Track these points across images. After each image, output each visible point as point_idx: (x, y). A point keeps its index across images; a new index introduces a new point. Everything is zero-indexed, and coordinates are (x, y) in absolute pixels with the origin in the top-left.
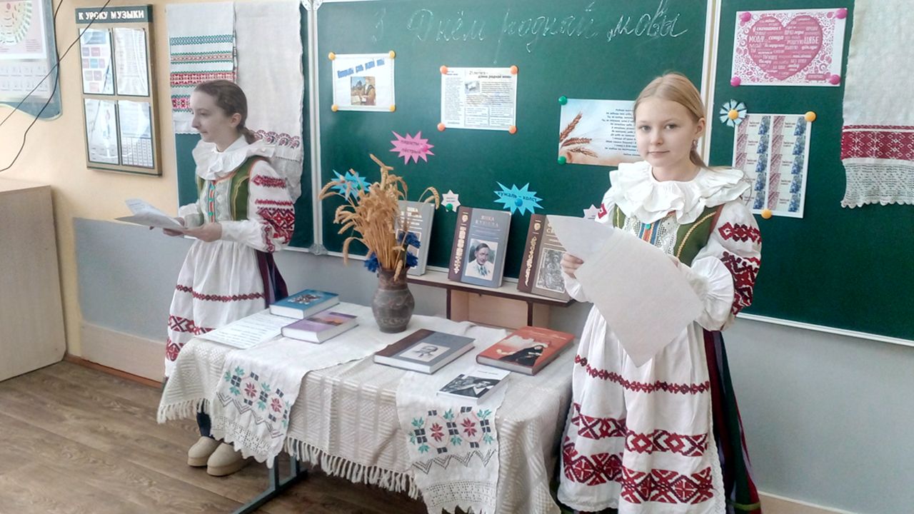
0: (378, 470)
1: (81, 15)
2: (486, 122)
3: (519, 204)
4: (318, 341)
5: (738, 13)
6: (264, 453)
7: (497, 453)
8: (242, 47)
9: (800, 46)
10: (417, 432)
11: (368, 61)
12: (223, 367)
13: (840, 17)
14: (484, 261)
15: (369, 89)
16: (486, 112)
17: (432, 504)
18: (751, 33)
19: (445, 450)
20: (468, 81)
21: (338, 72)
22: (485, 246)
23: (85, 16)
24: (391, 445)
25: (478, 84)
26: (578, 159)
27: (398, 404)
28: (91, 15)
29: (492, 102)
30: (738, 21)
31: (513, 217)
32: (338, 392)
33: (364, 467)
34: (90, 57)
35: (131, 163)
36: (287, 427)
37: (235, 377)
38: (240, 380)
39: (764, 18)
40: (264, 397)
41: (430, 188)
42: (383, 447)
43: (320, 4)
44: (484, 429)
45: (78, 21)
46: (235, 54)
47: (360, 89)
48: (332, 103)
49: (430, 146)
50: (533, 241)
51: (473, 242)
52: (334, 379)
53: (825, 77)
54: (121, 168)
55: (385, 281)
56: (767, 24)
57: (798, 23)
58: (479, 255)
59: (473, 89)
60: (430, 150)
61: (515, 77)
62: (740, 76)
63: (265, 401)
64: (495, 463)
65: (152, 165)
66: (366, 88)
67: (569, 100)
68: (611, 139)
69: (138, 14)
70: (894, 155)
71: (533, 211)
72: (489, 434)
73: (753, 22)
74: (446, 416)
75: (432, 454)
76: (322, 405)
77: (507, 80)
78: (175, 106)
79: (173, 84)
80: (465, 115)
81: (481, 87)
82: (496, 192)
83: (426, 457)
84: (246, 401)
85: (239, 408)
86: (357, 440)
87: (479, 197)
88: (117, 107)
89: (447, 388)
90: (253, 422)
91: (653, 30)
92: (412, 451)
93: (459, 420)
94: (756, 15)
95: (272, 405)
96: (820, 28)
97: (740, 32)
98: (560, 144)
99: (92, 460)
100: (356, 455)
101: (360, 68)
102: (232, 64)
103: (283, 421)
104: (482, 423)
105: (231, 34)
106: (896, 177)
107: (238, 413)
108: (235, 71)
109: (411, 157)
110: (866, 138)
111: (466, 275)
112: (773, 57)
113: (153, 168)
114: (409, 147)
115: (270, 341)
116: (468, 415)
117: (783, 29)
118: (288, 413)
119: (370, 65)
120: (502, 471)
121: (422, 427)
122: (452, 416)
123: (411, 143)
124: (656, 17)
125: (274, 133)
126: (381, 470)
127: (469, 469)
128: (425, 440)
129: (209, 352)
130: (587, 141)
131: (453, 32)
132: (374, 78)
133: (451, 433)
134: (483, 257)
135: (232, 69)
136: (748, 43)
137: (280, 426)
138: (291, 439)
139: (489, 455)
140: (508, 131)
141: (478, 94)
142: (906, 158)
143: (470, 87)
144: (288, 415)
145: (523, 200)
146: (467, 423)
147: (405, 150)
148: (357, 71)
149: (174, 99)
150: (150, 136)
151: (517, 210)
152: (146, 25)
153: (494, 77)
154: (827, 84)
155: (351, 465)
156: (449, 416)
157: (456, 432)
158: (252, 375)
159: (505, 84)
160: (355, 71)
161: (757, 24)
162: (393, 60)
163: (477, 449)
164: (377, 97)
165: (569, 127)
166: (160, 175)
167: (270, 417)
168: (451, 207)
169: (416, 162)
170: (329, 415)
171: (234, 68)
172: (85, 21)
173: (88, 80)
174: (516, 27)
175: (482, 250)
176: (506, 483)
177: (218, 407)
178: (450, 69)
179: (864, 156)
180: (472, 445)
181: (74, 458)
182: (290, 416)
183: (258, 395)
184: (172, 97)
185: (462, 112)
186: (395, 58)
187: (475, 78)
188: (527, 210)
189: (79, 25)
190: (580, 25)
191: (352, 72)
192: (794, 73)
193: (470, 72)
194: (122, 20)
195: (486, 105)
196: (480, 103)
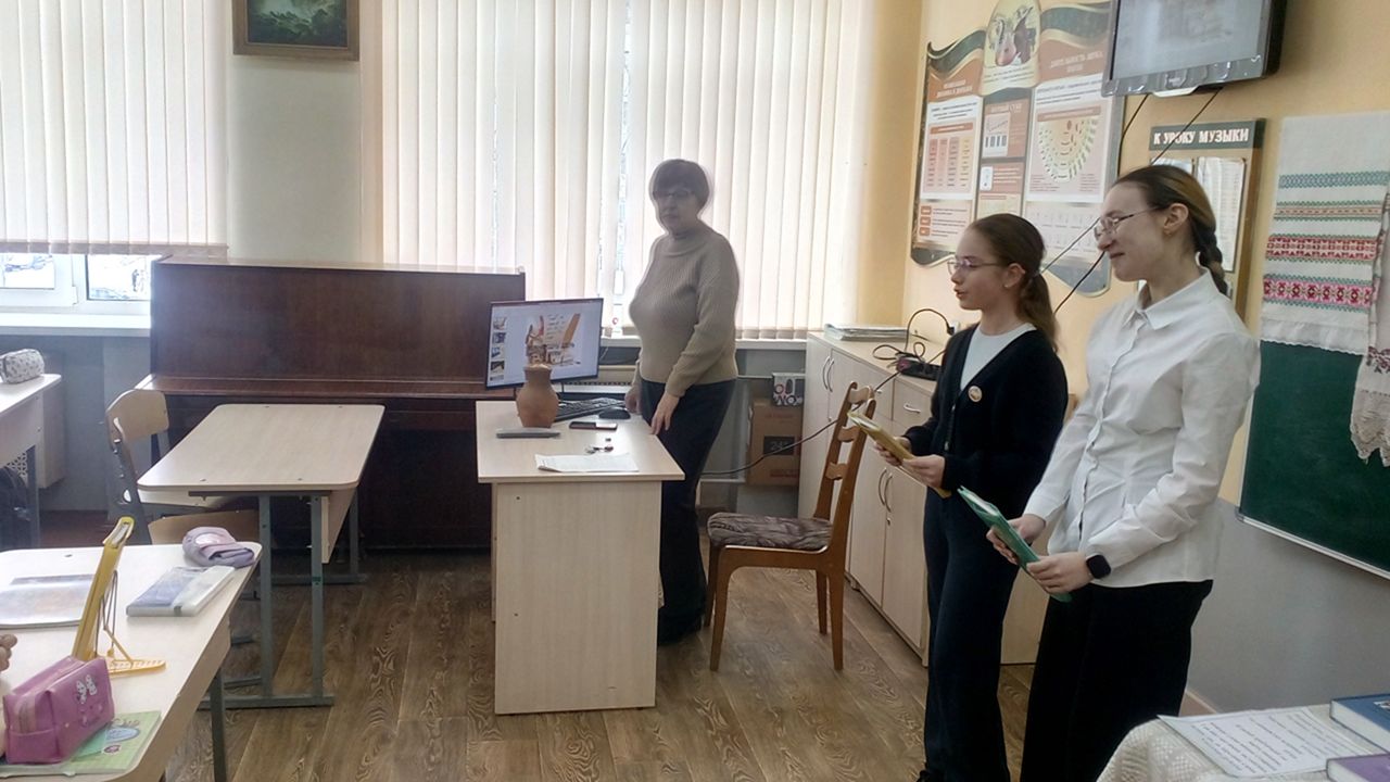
1: (1157, 136)
23: (1162, 138)
28: (1170, 137)
45: (1153, 147)
69: (1239, 134)
78: (1267, 292)
79: (1271, 255)
102: (1379, 224)
105: (1388, 169)
108: (1382, 238)
135: (1375, 234)
149: (1269, 281)
152: (1249, 153)
171: (1381, 234)
172: (1161, 147)
184: (1265, 277)
189: (1152, 153)
194: (1214, 145)
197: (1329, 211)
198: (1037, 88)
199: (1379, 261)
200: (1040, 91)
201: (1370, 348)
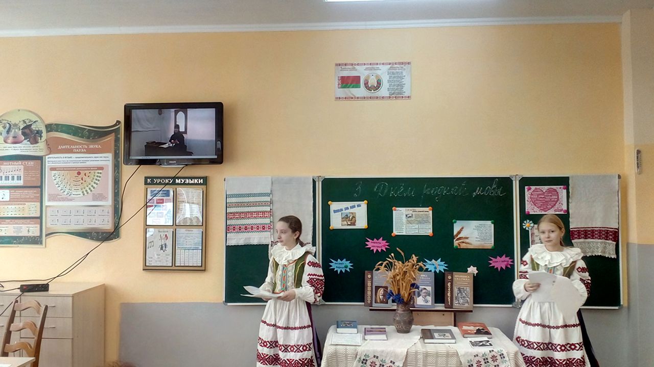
1: (149, 181)
2: (417, 231)
3: (436, 268)
5: (526, 187)
8: (274, 199)
9: (551, 199)
10: (469, 366)
11: (352, 205)
12: (356, 356)
13: (564, 189)
14: (426, 296)
15: (352, 218)
16: (417, 227)
18: (532, 194)
20: (407, 214)
21: (334, 211)
22: (425, 289)
23: (153, 181)
25: (412, 215)
26: (463, 246)
28: (158, 181)
29: (420, 222)
30: (526, 190)
31: (434, 274)
32: (426, 356)
34: (156, 204)
35: (180, 265)
37: (364, 360)
39: (536, 189)
43: (323, 179)
44: (501, 358)
45: (146, 183)
46: (271, 202)
47: (347, 218)
48: (330, 226)
49: (387, 244)
50: (449, 284)
53: (561, 210)
54: (174, 268)
55: (403, 307)
56: (537, 191)
57: (549, 191)
59: (410, 217)
60: (388, 245)
61: (431, 212)
62: (529, 210)
65: (200, 265)
66: (351, 218)
67: (457, 221)
68: (478, 237)
69: (198, 181)
70: (589, 238)
71: (444, 271)
72: (504, 359)
73: (532, 190)
76: (416, 364)
77: (427, 213)
78: (227, 230)
80: (406, 229)
81: (414, 216)
88: (175, 233)
91: (492, 193)
93: (489, 356)
94: (533, 188)
96: (557, 192)
97: (527, 194)
98: (455, 240)
101: (347, 208)
102: (269, 208)
104: (500, 355)
105: (270, 192)
106: (591, 246)
110: (579, 232)
111: (418, 303)
112: (541, 203)
117: (544, 193)
119: (354, 207)
121: (472, 363)
122: (486, 355)
123: (377, 243)
124: (492, 188)
130: (467, 238)
131: (398, 193)
133: (485, 363)
134: (425, 294)
135: (269, 210)
136: (531, 198)
140: (428, 236)
141: (413, 219)
142: (594, 239)
143: (408, 216)
145: (438, 266)
146: (493, 357)
147: (374, 246)
149: (229, 227)
150: (201, 248)
151: (435, 271)
152: (203, 187)
153: (420, 212)
154: (562, 213)
156: (484, 355)
157: (488, 362)
158: (374, 356)
159: (426, 215)
160: (344, 209)
161: (534, 191)
164: (357, 221)
166: (205, 270)
169: (381, 252)
171: (271, 210)
172: (152, 183)
173: (151, 217)
174: (430, 191)
178: (397, 208)
179: (579, 239)
180: (495, 366)
184: (226, 226)
185: (404, 227)
186: (367, 204)
187: (411, 212)
188: (440, 271)
189: (147, 186)
190: (460, 190)
191: (342, 210)
192: (549, 209)
193: (408, 210)
194: (184, 184)
195: (417, 224)
196: (414, 223)
197: (249, 204)
198: (47, 157)
199: (271, 217)
200: (48, 158)
201: (272, 242)
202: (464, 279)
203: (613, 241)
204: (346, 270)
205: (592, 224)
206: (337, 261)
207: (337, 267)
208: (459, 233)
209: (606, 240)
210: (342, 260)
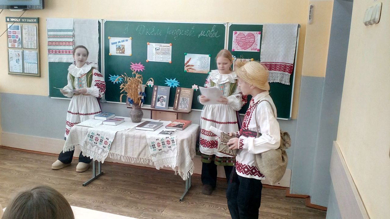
0: (140, 158)
1: (8, 19)
2: (162, 60)
3: (173, 84)
4: (115, 125)
5: (234, 32)
6: (101, 159)
7: (176, 148)
8: (76, 34)
9: (249, 41)
10: (153, 145)
11: (122, 40)
12: (87, 133)
13: (259, 34)
14: (162, 102)
15: (122, 49)
16: (162, 57)
17: (157, 166)
18: (237, 37)
19: (161, 150)
20: (156, 47)
21: (112, 43)
22: (163, 97)
23: (10, 20)
24: (144, 151)
25: (159, 48)
26: (190, 71)
27: (147, 138)
28: (13, 20)
29: (164, 54)
30: (234, 34)
31: (171, 88)
32: (127, 137)
33: (135, 158)
34: (12, 34)
35: (28, 72)
36: (109, 149)
37: (91, 136)
38: (93, 136)
39: (240, 33)
40: (101, 141)
41: (151, 78)
42: (142, 151)
43: (105, 21)
44: (173, 142)
45: (7, 21)
46: (74, 36)
47: (119, 48)
48: (109, 53)
49: (144, 67)
50: (178, 95)
51: (158, 96)
52: (126, 133)
53: (256, 49)
54: (24, 74)
55: (135, 107)
56: (241, 35)
57: (249, 35)
58: (161, 100)
59: (158, 49)
60: (144, 68)
61: (171, 47)
62: (234, 48)
63: (102, 142)
64: (176, 151)
65: (37, 73)
66: (122, 48)
67: (187, 54)
68: (200, 65)
69: (33, 20)
70: (273, 70)
71: (177, 87)
72: (174, 143)
73: (237, 34)
74: (161, 140)
75: (157, 151)
76: (122, 141)
77: (168, 47)
78: (49, 52)
79: (49, 45)
82: (165, 81)
83: (155, 152)
84: (95, 143)
85: (92, 145)
86: (133, 150)
87: (160, 82)
88: (23, 53)
89: (160, 133)
90: (97, 149)
91: (211, 35)
92: (151, 151)
93: (165, 140)
94: (238, 32)
95: (104, 143)
96: (254, 36)
97: (234, 37)
98: (185, 67)
99: (24, 174)
100: (133, 155)
101: (119, 42)
102: (72, 39)
103: (108, 147)
104: (172, 141)
105: (72, 29)
106: (274, 75)
107: (92, 147)
108: (74, 41)
109: (137, 70)
111: (157, 106)
112: (243, 44)
113: (38, 74)
114: (136, 67)
115: (100, 125)
116: (168, 139)
117: (245, 36)
118: (110, 145)
119: (123, 41)
120: (178, 153)
121: (154, 144)
122: (163, 140)
124: (212, 31)
125: (88, 62)
126: (141, 158)
127: (168, 154)
128: (155, 147)
129: (82, 129)
130: (193, 66)
131: (151, 32)
132: (124, 45)
133: (163, 144)
134: (162, 100)
135: (72, 41)
136: (236, 40)
137: (107, 149)
138: (111, 153)
139: (174, 149)
140: (169, 63)
141: (159, 51)
142: (276, 70)
144: (110, 146)
145: (174, 83)
146: (168, 141)
147: (135, 68)
148: (118, 43)
149: (49, 50)
150: (37, 63)
151: (172, 86)
152: (37, 24)
153: (164, 46)
154: (256, 51)
155: (131, 158)
156: (162, 140)
157: (164, 144)
158: (97, 134)
159: (168, 49)
161: (239, 35)
162: (131, 40)
163: (170, 148)
164: (125, 51)
165: (187, 61)
166: (40, 76)
167: (104, 147)
168: (150, 86)
169: (139, 71)
170: (124, 144)
171: (73, 40)
172: (10, 22)
173: (10, 42)
174: (172, 32)
175: (162, 98)
176: (179, 156)
177: (85, 145)
178: (150, 43)
180: (169, 147)
181: (17, 174)
182: (111, 146)
183: (99, 140)
184: (48, 49)
185: (154, 57)
186: (132, 39)
187: (158, 46)
188: (175, 86)
189: (7, 23)
190: (190, 32)
191: (117, 43)
192: (248, 48)
193: (157, 45)
194: (26, 22)
195: (162, 55)
196: (160, 54)
197: (61, 37)
199: (74, 46)
201: (74, 61)
202: (187, 93)
203: (289, 73)
204: (118, 82)
205: (276, 60)
206: (113, 76)
207: (113, 80)
208: (188, 62)
209: (284, 72)
210: (116, 76)
